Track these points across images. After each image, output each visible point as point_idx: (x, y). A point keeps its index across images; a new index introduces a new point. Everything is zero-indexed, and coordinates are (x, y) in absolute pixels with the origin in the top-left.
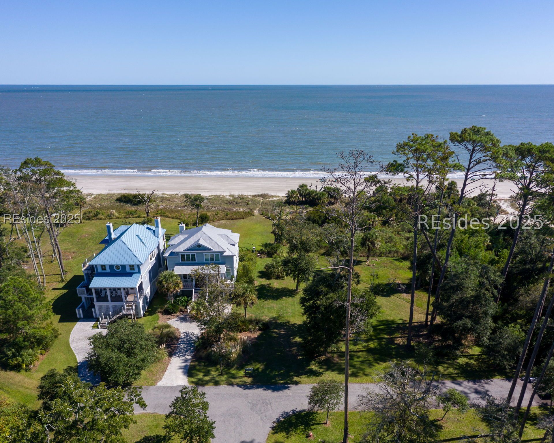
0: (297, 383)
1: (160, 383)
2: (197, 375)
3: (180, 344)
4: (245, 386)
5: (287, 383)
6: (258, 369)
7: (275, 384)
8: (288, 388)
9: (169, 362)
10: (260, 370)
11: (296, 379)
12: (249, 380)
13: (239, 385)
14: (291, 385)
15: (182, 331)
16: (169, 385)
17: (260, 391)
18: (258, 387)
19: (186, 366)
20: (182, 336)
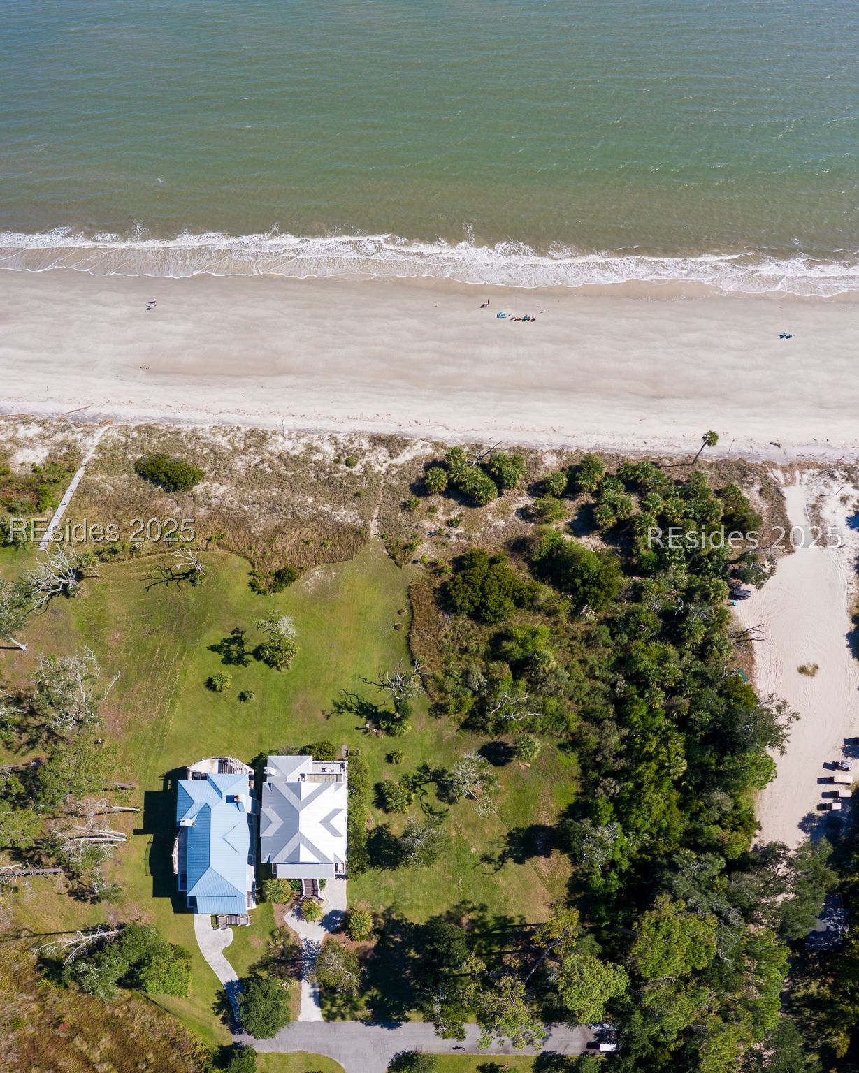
0: (407, 1020)
1: (301, 1018)
2: (326, 1005)
3: (304, 960)
4: (367, 1022)
5: (399, 1020)
6: (376, 996)
7: (390, 1020)
8: (399, 1025)
9: (300, 988)
10: (378, 998)
11: (407, 1014)
12: (368, 1013)
13: (362, 1021)
14: (402, 1023)
15: (302, 937)
16: (307, 1020)
17: (378, 1027)
18: (376, 1024)
19: (315, 993)
20: (304, 948)
